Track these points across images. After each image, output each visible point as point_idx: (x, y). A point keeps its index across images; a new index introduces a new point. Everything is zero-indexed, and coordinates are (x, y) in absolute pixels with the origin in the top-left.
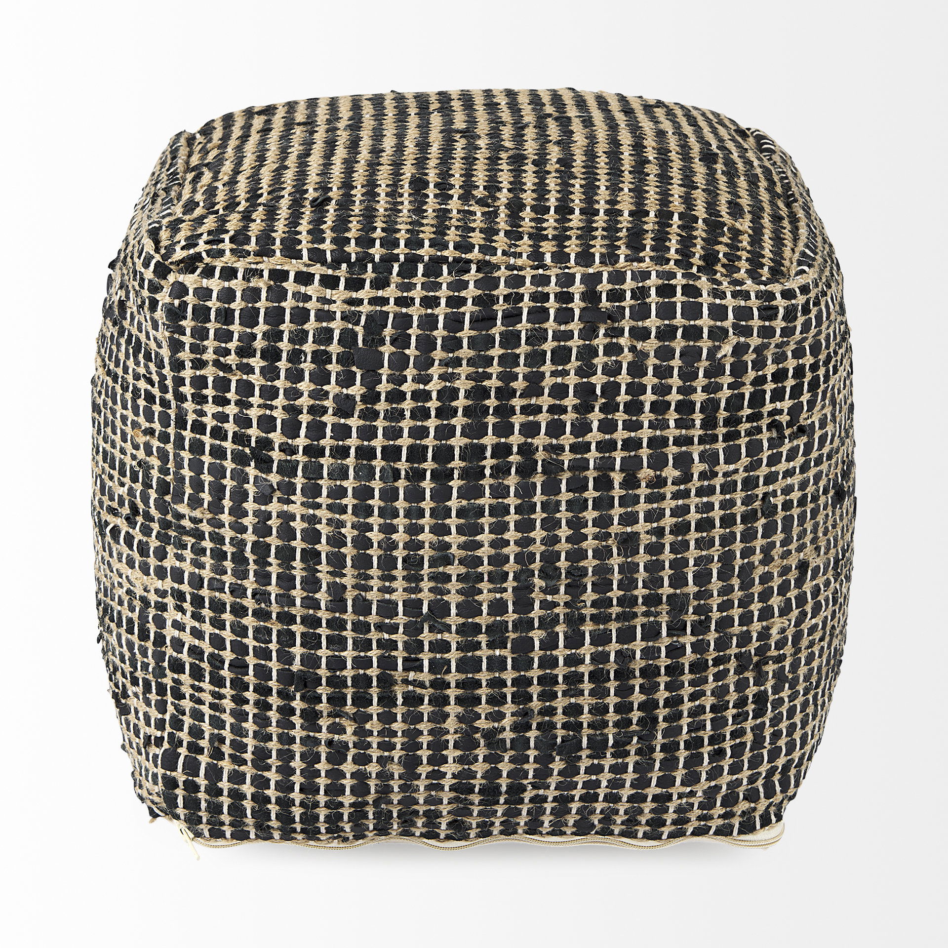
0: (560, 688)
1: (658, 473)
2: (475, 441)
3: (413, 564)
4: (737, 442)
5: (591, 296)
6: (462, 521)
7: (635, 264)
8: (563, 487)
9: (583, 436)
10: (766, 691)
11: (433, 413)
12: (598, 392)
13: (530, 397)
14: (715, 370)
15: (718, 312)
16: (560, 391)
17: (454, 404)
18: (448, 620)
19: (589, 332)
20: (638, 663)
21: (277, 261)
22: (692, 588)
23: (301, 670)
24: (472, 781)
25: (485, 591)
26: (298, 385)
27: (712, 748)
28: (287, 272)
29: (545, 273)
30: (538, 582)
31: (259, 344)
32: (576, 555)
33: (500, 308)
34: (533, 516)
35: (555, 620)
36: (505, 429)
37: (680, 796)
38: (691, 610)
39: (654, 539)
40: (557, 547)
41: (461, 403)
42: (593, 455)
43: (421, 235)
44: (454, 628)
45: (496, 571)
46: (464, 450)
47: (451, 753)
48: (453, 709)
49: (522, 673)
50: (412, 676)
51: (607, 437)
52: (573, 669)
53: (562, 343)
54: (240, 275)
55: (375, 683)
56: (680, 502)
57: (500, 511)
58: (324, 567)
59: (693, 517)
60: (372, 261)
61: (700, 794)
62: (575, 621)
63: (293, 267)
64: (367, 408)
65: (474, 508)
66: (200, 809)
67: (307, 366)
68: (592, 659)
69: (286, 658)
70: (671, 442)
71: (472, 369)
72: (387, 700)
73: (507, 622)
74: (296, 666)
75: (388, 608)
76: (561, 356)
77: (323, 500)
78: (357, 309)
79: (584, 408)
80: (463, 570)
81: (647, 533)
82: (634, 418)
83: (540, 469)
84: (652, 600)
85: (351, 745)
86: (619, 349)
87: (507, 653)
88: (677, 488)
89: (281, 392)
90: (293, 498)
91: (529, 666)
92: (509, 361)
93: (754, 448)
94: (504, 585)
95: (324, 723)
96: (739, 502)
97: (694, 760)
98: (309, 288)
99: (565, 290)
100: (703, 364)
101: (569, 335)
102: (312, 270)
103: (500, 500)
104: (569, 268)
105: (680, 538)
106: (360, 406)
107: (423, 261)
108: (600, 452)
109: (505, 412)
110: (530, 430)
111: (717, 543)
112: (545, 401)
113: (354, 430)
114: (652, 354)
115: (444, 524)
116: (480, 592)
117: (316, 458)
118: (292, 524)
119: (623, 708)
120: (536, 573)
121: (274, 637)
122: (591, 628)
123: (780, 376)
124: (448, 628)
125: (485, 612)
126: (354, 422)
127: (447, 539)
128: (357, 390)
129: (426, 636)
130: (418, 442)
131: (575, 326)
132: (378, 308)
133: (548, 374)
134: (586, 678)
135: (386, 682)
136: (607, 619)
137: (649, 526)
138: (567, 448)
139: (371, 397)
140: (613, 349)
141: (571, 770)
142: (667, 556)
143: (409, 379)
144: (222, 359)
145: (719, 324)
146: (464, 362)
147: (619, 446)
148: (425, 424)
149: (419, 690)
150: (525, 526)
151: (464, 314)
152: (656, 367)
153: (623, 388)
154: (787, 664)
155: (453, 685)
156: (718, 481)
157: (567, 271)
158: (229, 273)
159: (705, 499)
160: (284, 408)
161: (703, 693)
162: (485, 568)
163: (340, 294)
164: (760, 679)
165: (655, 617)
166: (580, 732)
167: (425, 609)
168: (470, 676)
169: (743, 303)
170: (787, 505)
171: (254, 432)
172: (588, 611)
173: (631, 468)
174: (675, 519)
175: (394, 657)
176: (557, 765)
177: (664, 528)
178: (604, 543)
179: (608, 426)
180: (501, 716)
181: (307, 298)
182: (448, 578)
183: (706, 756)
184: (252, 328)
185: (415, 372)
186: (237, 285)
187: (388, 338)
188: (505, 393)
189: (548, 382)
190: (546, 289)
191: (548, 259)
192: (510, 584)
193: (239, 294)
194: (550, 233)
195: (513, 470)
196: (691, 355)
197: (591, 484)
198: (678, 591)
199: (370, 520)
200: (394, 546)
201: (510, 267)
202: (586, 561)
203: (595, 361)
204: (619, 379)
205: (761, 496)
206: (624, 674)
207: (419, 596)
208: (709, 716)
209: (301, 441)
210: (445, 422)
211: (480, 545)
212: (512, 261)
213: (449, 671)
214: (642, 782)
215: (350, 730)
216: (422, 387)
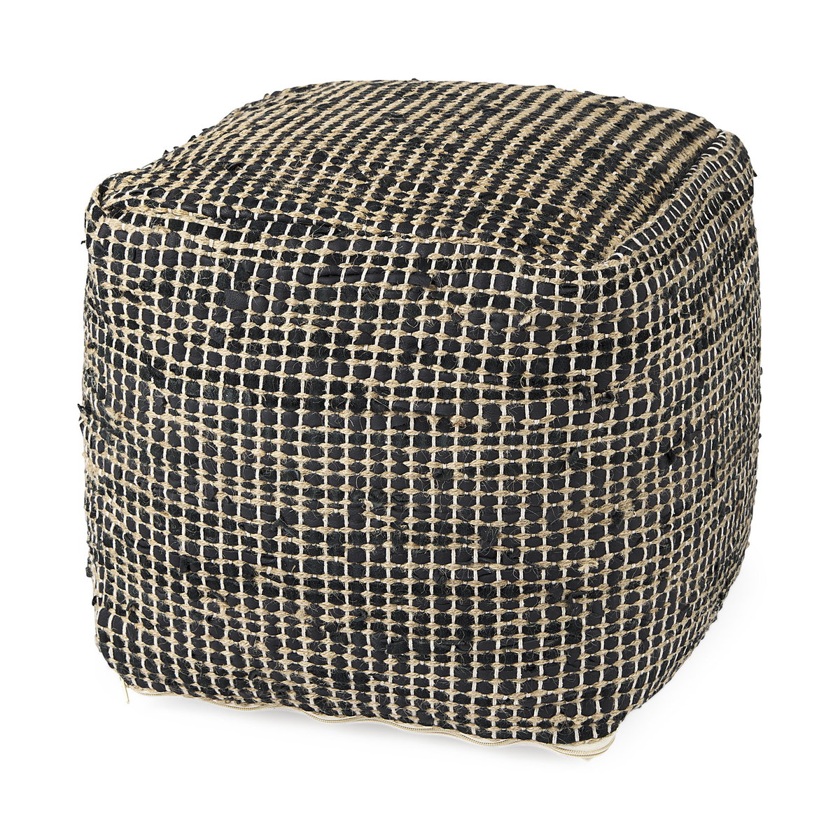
0: (388, 596)
1: (469, 420)
2: (317, 378)
3: (268, 475)
4: (543, 401)
5: (422, 263)
6: (307, 444)
7: (465, 238)
8: (388, 423)
9: (406, 382)
10: (579, 621)
11: (285, 350)
12: (420, 345)
13: (363, 344)
14: (521, 336)
15: (525, 286)
16: (388, 342)
17: (301, 344)
18: (296, 527)
19: (415, 294)
20: (453, 583)
21: (178, 213)
22: (500, 523)
23: (185, 556)
24: (324, 666)
25: (326, 506)
26: (185, 317)
27: (525, 664)
28: (183, 222)
29: (389, 240)
30: (368, 504)
31: (158, 280)
32: (401, 484)
33: (344, 267)
34: (363, 446)
35: (383, 537)
36: (341, 370)
37: (499, 703)
38: (500, 542)
39: (466, 477)
40: (384, 475)
41: (307, 344)
42: (413, 399)
43: (297, 201)
44: (301, 534)
45: (334, 490)
46: (308, 383)
47: (304, 640)
48: (302, 603)
49: (357, 579)
50: (269, 570)
51: (426, 385)
52: (398, 581)
53: (392, 301)
54: (148, 222)
55: (241, 573)
56: (489, 448)
57: (337, 439)
58: (201, 471)
59: (501, 461)
60: (252, 218)
61: (516, 702)
62: (400, 540)
63: (188, 218)
64: (233, 341)
65: (316, 434)
66: (126, 662)
67: (192, 302)
68: (414, 574)
69: (175, 544)
70: (481, 394)
71: (317, 317)
72: (251, 589)
73: (344, 534)
74: (182, 551)
75: (249, 511)
76: (391, 312)
77: (200, 415)
78: (232, 258)
79: (407, 358)
80: (307, 486)
81: (460, 471)
82: (449, 371)
83: (369, 406)
84: (466, 530)
85: (226, 623)
86: (438, 311)
87: (343, 560)
88: (486, 435)
89: (173, 322)
90: (178, 411)
91: (362, 574)
92: (348, 312)
93: (560, 408)
94: (341, 503)
95: (205, 601)
96: (546, 453)
97: (508, 673)
98: (197, 237)
99: (402, 256)
100: (509, 331)
101: (398, 295)
102: (202, 222)
103: (337, 430)
104: (410, 238)
105: (489, 479)
106: (228, 339)
107: (292, 222)
108: (420, 398)
109: (342, 355)
110: (363, 372)
111: (524, 486)
112: (375, 349)
113: (224, 359)
114: (466, 317)
115: (292, 445)
116: (321, 506)
117: (195, 379)
118: (177, 432)
119: (443, 620)
120: (367, 495)
121: (167, 526)
122: (412, 548)
123: (585, 346)
124: (296, 533)
125: (326, 523)
126: (224, 352)
127: (294, 458)
128: (227, 326)
129: (280, 539)
130: (272, 374)
131: (404, 288)
132: (248, 258)
133: (379, 327)
134: (410, 590)
135: (249, 574)
136: (426, 541)
137: (461, 466)
138: (392, 391)
139: (238, 332)
140: (433, 310)
141: (402, 668)
142: (477, 493)
143: (267, 320)
144: (132, 291)
145: (524, 296)
146: (312, 310)
147: (436, 395)
148: (278, 359)
149: (275, 584)
150: (358, 454)
151: (314, 269)
152: (469, 329)
153: (441, 345)
154: (604, 600)
155: (302, 582)
156: (525, 433)
157: (407, 240)
158: (141, 220)
159: (512, 448)
160: (175, 335)
161: (515, 616)
162: (325, 486)
163: (220, 244)
164: (574, 610)
165: (468, 544)
166: (406, 636)
167: (278, 516)
168: (315, 576)
169: (547, 280)
170: (598, 461)
171: (154, 353)
172: (410, 533)
173: (446, 413)
174: (485, 462)
175: (254, 552)
176: (390, 661)
177: (475, 468)
178: (423, 476)
179: (427, 376)
180: (340, 614)
181: (195, 245)
182: (295, 491)
183: (519, 671)
184: (154, 267)
185: (272, 314)
186: (145, 230)
187: (253, 284)
188: (343, 340)
189: (378, 333)
190: (387, 254)
191: (394, 229)
192: (346, 502)
193: (145, 238)
194: (405, 207)
195: (347, 405)
196: (499, 322)
197: (412, 424)
198: (488, 525)
199: (235, 436)
200: (253, 460)
201: (361, 233)
202: (408, 490)
203: (418, 319)
204: (437, 336)
205: (568, 450)
206: (442, 591)
207: (273, 504)
208: (520, 636)
209: (186, 364)
210: (294, 359)
211: (321, 467)
212: (364, 227)
213: (297, 570)
214: (463, 686)
215: (223, 610)
216: (277, 327)
